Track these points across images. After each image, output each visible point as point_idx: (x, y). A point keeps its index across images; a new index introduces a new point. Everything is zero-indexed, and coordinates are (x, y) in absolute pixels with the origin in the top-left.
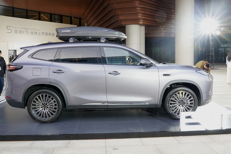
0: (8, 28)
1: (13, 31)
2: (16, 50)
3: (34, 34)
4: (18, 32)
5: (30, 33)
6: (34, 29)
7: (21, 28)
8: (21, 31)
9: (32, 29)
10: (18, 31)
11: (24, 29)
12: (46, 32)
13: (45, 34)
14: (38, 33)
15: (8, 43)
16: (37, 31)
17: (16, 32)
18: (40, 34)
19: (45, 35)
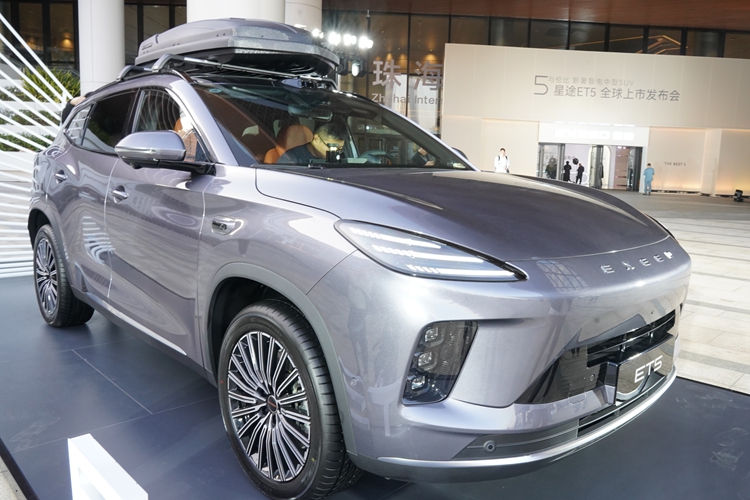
0: (539, 80)
1: (552, 89)
2: (564, 145)
3: (611, 94)
4: (565, 93)
5: (599, 94)
6: (614, 80)
7: (575, 80)
8: (572, 89)
9: (607, 81)
10: (565, 88)
11: (584, 81)
12: (652, 88)
13: (647, 94)
14: (624, 94)
15: (541, 124)
16: (622, 87)
17: (559, 91)
18: (631, 95)
19: (646, 96)
